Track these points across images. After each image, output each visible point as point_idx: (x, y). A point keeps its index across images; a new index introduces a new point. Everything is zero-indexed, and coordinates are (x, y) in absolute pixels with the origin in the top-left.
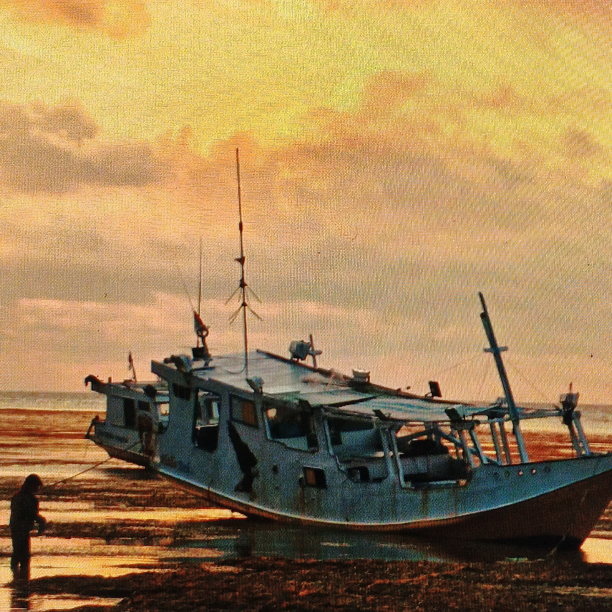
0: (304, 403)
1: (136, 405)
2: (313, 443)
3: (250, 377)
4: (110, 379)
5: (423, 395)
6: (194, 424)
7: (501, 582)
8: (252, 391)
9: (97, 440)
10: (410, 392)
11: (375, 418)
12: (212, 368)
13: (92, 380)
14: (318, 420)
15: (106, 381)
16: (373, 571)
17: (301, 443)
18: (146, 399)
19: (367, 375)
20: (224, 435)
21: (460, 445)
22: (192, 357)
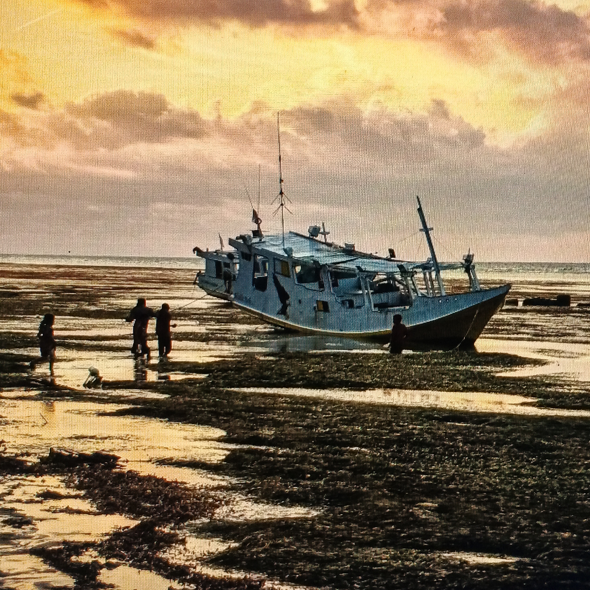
0: (316, 262)
1: (222, 265)
2: (321, 286)
3: (285, 247)
4: (207, 249)
5: (385, 257)
6: (254, 276)
7: (426, 364)
8: (286, 255)
9: (201, 285)
10: (377, 255)
11: (357, 271)
12: (264, 242)
13: (197, 250)
14: (324, 272)
15: (205, 251)
16: (353, 358)
17: (315, 286)
18: (228, 261)
19: (353, 246)
20: (270, 281)
21: (406, 286)
22: (252, 236)
